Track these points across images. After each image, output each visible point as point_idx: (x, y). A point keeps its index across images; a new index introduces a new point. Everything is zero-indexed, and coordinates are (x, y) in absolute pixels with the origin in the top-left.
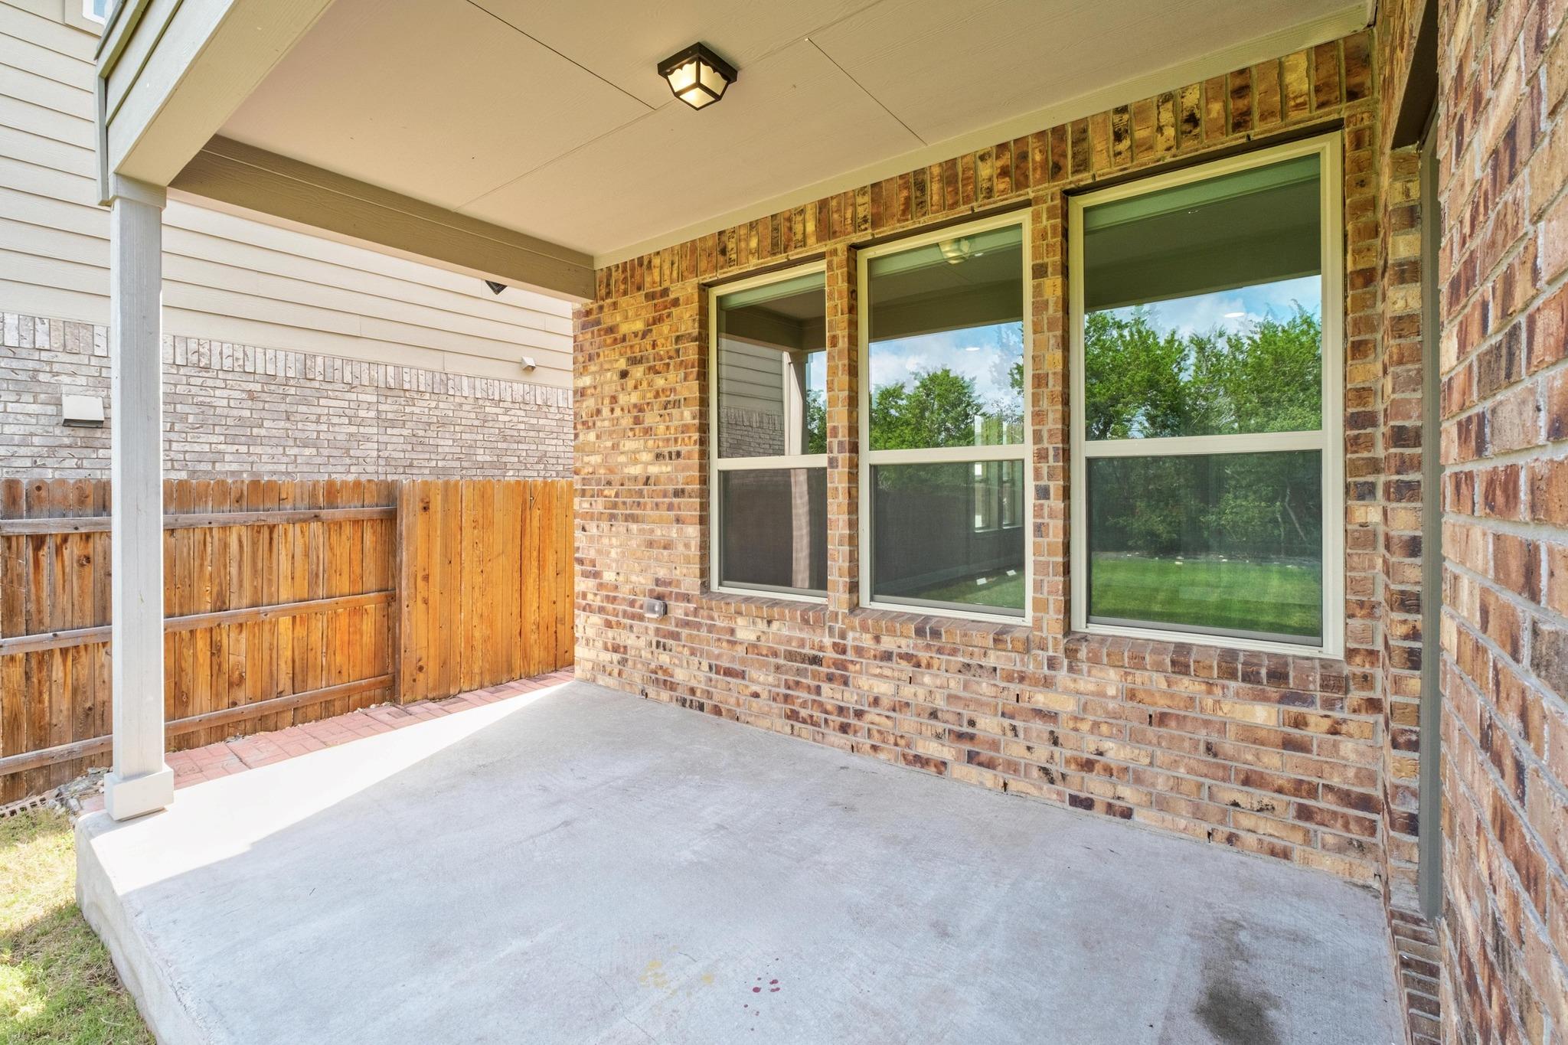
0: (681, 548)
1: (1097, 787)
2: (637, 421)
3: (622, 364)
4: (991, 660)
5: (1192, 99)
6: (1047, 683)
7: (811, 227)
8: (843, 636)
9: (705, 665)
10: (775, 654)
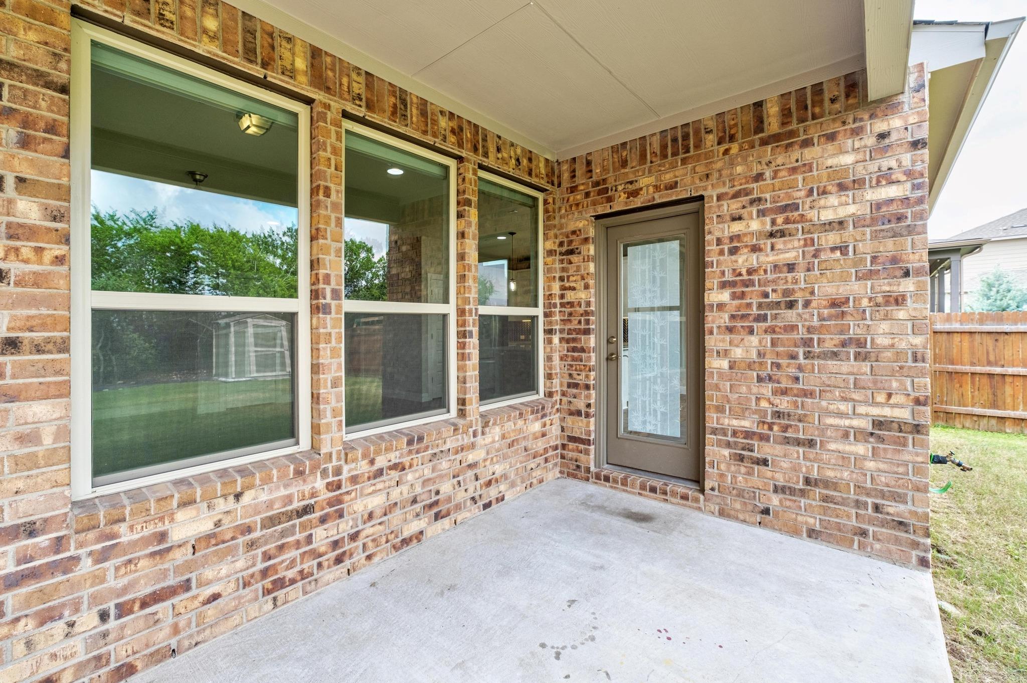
1: (493, 493)
6: (473, 447)
9: (88, 620)
10: (249, 529)
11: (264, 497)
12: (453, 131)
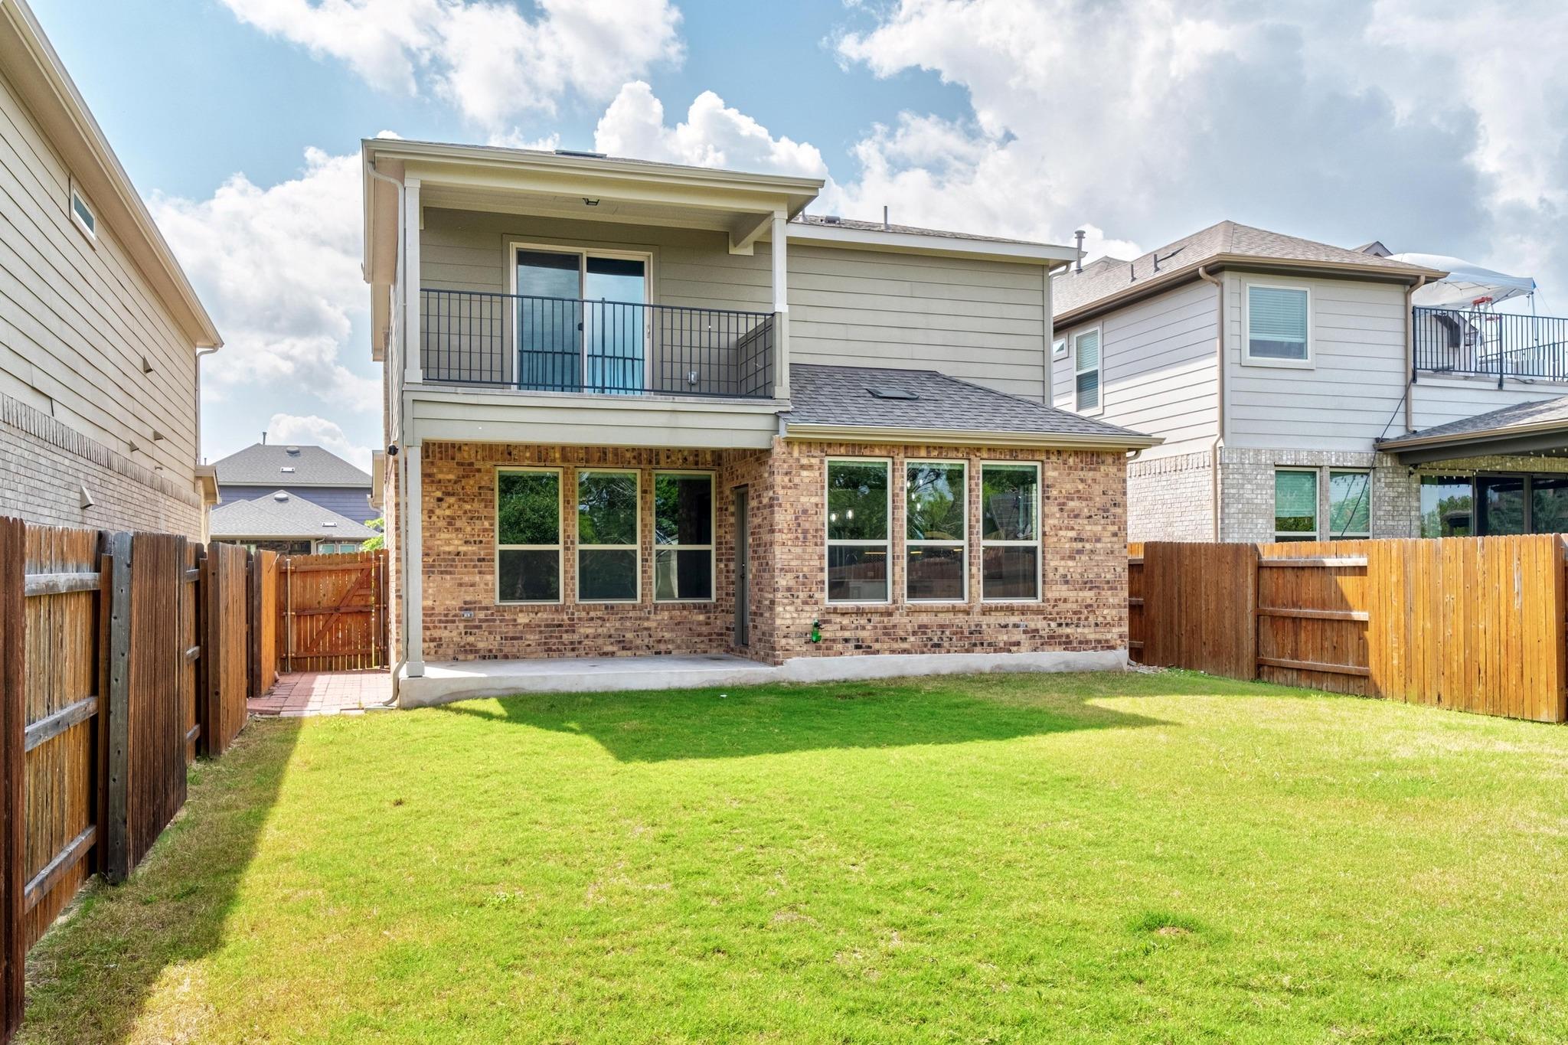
0: (482, 586)
1: (662, 647)
2: (450, 524)
3: (439, 494)
4: (631, 614)
5: (686, 453)
6: (648, 619)
7: (557, 455)
8: (573, 614)
9: (498, 638)
10: (540, 626)
11: (545, 616)
12: (634, 458)
